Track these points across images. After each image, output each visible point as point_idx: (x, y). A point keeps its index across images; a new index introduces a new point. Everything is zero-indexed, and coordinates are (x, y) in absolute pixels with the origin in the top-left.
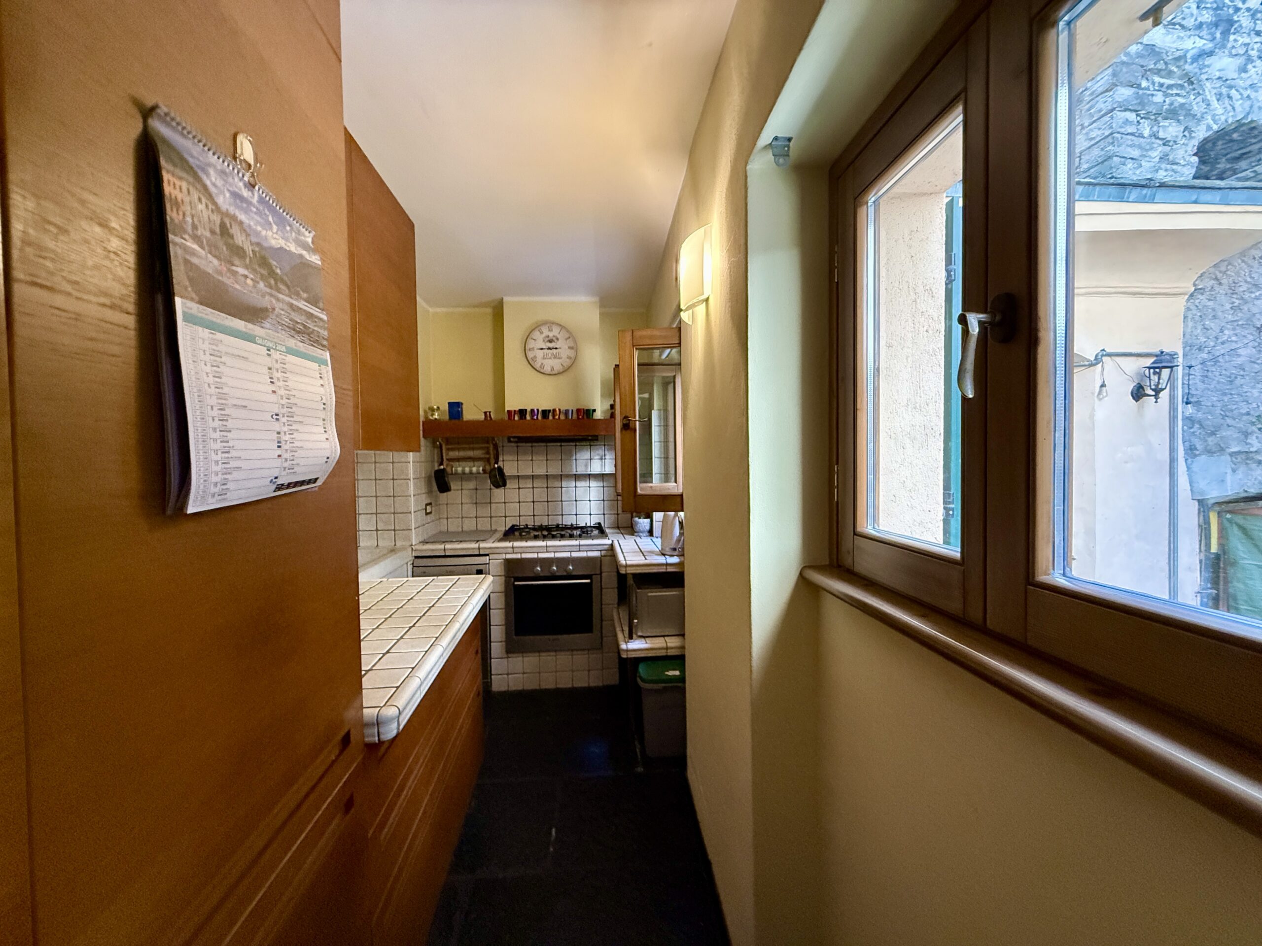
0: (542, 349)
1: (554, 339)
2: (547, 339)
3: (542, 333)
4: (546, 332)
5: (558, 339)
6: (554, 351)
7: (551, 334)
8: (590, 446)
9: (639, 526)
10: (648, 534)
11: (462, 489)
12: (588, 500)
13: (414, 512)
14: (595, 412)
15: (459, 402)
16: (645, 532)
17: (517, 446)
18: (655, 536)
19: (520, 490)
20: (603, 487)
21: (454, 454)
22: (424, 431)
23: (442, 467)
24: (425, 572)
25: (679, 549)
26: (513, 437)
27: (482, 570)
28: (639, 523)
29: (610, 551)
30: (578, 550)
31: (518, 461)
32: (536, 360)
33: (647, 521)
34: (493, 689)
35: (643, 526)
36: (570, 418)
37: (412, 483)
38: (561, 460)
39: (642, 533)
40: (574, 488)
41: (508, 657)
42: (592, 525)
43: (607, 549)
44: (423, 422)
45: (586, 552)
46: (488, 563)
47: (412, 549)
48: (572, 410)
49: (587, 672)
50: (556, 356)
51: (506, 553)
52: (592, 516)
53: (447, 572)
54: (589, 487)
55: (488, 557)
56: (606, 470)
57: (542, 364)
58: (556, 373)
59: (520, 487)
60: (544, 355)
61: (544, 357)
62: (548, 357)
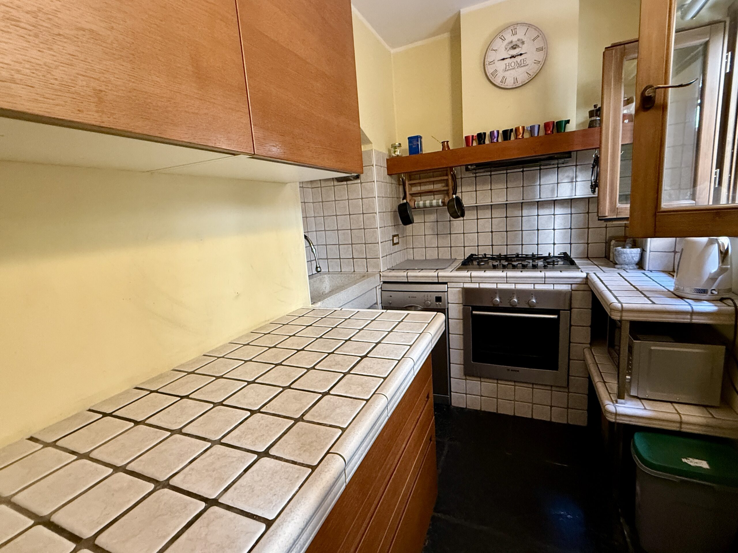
0: (504, 59)
1: (519, 43)
2: (511, 46)
3: (504, 40)
4: (509, 37)
5: (523, 43)
6: (519, 59)
7: (515, 39)
8: (558, 168)
9: (625, 256)
10: (635, 267)
11: (425, 222)
12: (553, 228)
13: (381, 243)
14: (568, 124)
15: (418, 136)
16: (632, 264)
17: (476, 177)
18: (647, 269)
19: (479, 220)
20: (571, 214)
21: (416, 189)
22: (388, 168)
23: (405, 201)
24: (391, 296)
25: (714, 292)
26: (471, 165)
27: (441, 297)
28: (624, 253)
29: (583, 285)
30: (544, 282)
31: (476, 191)
32: (497, 75)
33: (636, 251)
34: (452, 404)
35: (631, 257)
36: (536, 135)
37: (378, 216)
38: (523, 186)
39: (627, 265)
40: (537, 217)
41: (466, 379)
42: (556, 255)
43: (582, 283)
44: (387, 159)
45: (552, 285)
46: (446, 290)
47: (380, 275)
48: (539, 126)
49: (549, 407)
50: (521, 64)
51: (463, 283)
52: (555, 245)
53: (409, 297)
54: (554, 215)
55: (446, 285)
56: (576, 194)
57: (504, 77)
58: (520, 85)
59: (479, 218)
60: (506, 66)
61: (506, 68)
62: (511, 68)
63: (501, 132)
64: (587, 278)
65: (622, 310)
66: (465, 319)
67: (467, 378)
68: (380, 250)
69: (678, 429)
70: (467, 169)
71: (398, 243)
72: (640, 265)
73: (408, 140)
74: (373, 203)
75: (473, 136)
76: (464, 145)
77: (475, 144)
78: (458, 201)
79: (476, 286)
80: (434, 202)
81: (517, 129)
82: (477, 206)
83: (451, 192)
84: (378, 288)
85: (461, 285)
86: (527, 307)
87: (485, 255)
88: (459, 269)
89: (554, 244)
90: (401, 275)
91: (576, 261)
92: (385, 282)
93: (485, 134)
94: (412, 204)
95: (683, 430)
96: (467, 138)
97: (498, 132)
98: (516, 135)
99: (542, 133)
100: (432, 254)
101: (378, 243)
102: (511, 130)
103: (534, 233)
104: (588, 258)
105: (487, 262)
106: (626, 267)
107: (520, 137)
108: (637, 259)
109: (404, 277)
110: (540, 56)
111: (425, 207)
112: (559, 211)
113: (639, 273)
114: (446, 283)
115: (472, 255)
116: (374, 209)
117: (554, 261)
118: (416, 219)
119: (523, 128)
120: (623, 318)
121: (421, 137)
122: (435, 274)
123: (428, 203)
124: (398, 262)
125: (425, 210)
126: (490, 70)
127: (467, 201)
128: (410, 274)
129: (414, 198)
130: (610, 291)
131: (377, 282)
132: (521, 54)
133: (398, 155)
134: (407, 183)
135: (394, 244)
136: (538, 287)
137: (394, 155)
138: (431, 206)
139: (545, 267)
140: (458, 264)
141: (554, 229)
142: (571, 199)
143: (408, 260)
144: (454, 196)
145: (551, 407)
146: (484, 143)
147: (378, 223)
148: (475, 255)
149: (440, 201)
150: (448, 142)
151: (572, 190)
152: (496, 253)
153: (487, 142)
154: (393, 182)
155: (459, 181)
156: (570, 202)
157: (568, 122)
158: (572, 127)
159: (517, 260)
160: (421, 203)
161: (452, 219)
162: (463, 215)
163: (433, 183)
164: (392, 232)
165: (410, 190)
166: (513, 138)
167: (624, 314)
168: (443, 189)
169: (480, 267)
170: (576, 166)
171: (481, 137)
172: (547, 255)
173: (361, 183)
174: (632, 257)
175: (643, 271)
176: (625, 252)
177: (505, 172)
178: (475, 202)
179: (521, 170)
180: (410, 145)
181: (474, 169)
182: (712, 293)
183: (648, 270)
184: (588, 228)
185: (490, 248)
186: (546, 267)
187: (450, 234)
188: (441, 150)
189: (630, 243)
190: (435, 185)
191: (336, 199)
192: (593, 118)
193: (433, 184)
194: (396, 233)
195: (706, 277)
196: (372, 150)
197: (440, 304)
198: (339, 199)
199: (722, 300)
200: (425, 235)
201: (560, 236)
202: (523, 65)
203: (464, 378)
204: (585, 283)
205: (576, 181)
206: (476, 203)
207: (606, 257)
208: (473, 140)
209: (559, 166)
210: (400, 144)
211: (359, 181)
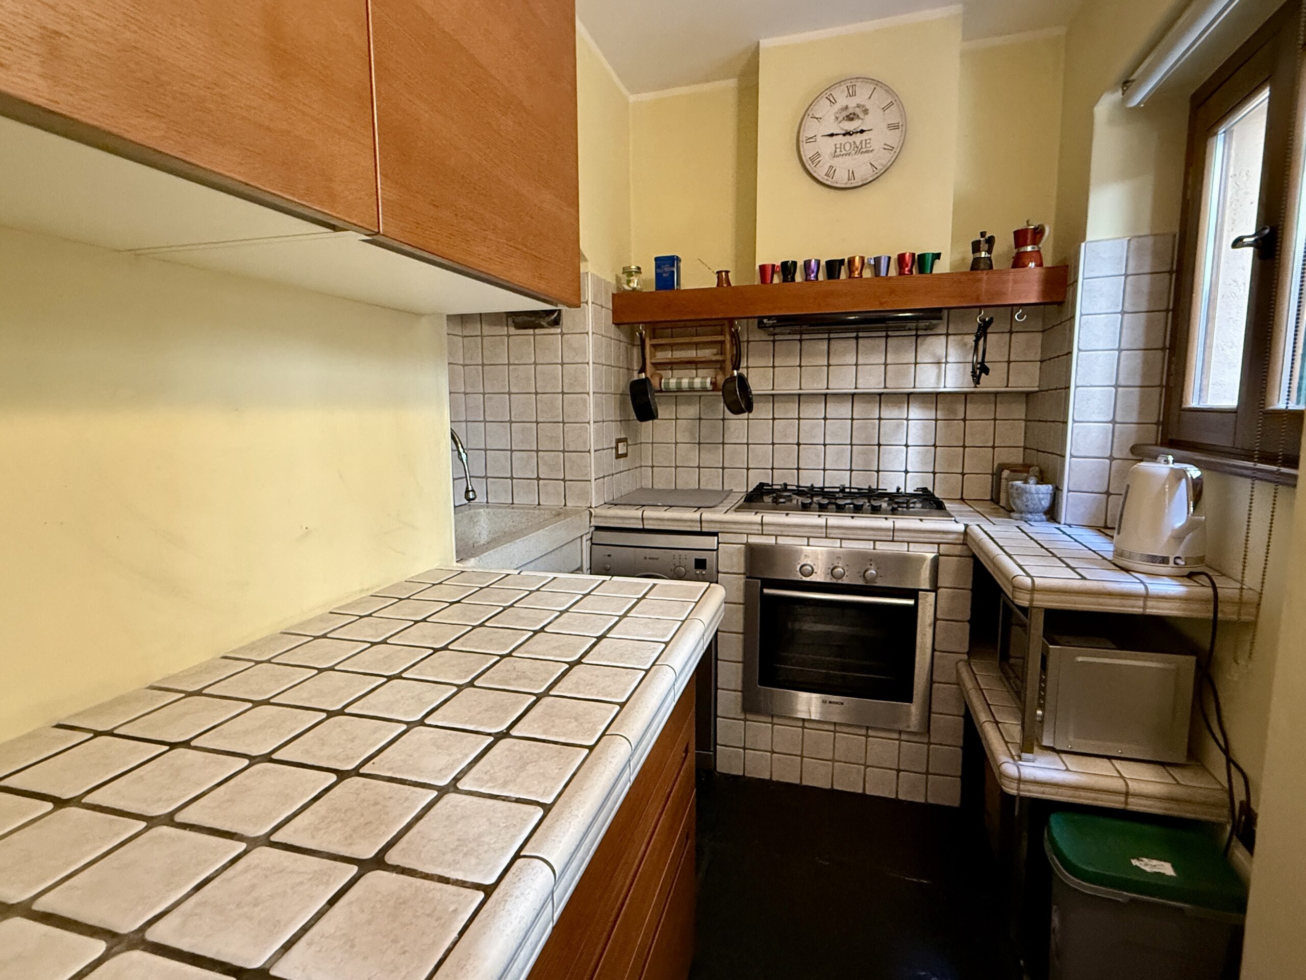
0: (832, 135)
1: (858, 111)
3: (833, 102)
4: (842, 100)
5: (866, 112)
6: (858, 138)
7: (852, 103)
8: (917, 336)
9: (1027, 498)
10: (1044, 517)
11: (677, 419)
12: (905, 443)
13: (595, 451)
14: (937, 260)
15: (674, 256)
16: (1038, 513)
17: (774, 341)
18: (1063, 522)
19: (776, 421)
20: (936, 420)
21: (664, 356)
22: (615, 312)
23: (643, 376)
24: (609, 556)
25: (1178, 561)
26: (769, 318)
27: (705, 560)
28: (1026, 493)
29: (959, 547)
30: (891, 539)
31: (774, 367)
32: (820, 161)
33: (1046, 489)
34: (718, 769)
35: (1037, 500)
36: (883, 273)
37: (591, 399)
38: (856, 365)
39: (1031, 513)
40: (877, 421)
41: (745, 720)
42: (910, 490)
43: (958, 542)
44: (613, 295)
45: (906, 544)
46: (716, 548)
47: (591, 513)
48: (889, 258)
49: (895, 772)
50: (862, 148)
51: (748, 534)
52: (909, 475)
53: (645, 558)
54: (907, 419)
55: (716, 538)
56: (947, 385)
57: (831, 167)
58: (860, 184)
59: (776, 416)
60: (836, 148)
61: (836, 152)
62: (844, 152)
63: (823, 263)
64: (965, 533)
65: (1033, 589)
66: (747, 604)
67: (749, 717)
68: (592, 466)
69: (1121, 806)
70: (761, 325)
71: (625, 455)
72: (1052, 514)
73: (654, 262)
74: (584, 373)
75: (773, 266)
76: (757, 281)
77: (776, 280)
78: (743, 382)
79: (771, 541)
80: (697, 383)
81: (851, 261)
82: (773, 395)
83: (729, 365)
84: (584, 538)
85: (744, 539)
86: (861, 582)
87: (786, 485)
88: (739, 509)
89: (906, 472)
90: (631, 515)
91: (947, 505)
92: (598, 528)
93: (795, 263)
94: (655, 382)
95: (1130, 807)
96: (763, 268)
97: (818, 262)
98: (851, 271)
99: (893, 272)
100: (689, 480)
101: (589, 452)
102: (842, 262)
103: (873, 451)
104: (962, 499)
105: (789, 499)
106: (1029, 516)
107: (856, 274)
108: (1046, 503)
109: (637, 519)
110: (893, 138)
111: (679, 390)
112: (915, 412)
113: (1051, 527)
114: (715, 534)
115: (762, 485)
116: (584, 385)
117: (907, 502)
118: (662, 412)
119: (862, 259)
120: (1035, 603)
121: (678, 259)
122: (697, 516)
123: (685, 382)
124: (624, 491)
125: (679, 395)
126: (808, 151)
127: (758, 384)
128: (649, 513)
129: (658, 372)
130: (1010, 556)
131: (584, 526)
132: (862, 131)
133: (634, 289)
134: (648, 343)
135: (618, 456)
136: (882, 547)
137: (626, 287)
138: (692, 389)
139: (894, 511)
140: (738, 498)
141: (907, 446)
142: (938, 394)
143: (642, 489)
144: (735, 372)
145: (899, 771)
146: (793, 280)
147: (591, 413)
148: (768, 485)
149: (709, 380)
150: (727, 272)
151: (939, 376)
152: (805, 483)
153: (799, 278)
154: (622, 338)
155: (744, 346)
156: (934, 398)
157: (937, 256)
158: (942, 267)
159: (844, 498)
160: (673, 382)
161: (728, 414)
162: (749, 409)
163: (697, 345)
164: (614, 431)
165: (653, 356)
166: (843, 276)
167: (1037, 596)
168: (714, 358)
169: (776, 506)
170: (947, 335)
171: (788, 269)
172: (894, 491)
173: (562, 334)
174: (1040, 500)
175: (1057, 526)
176: (1027, 490)
177: (826, 336)
178: (771, 388)
179: (854, 335)
180: (659, 271)
181: (773, 326)
182: (1175, 563)
183: (1065, 524)
184: (964, 447)
185: (793, 475)
186: (896, 512)
187: (723, 443)
188: (715, 286)
189: (1036, 476)
190: (699, 351)
191: (511, 362)
192: (977, 255)
193: (696, 349)
194: (623, 436)
195: (1167, 534)
196: (587, 273)
197: (704, 572)
198: (516, 362)
199: (1190, 576)
200: (676, 443)
201: (916, 459)
202: (864, 150)
203: (742, 717)
204: (961, 542)
205: (946, 363)
206: (773, 390)
207: (992, 500)
208: (773, 272)
209: (919, 333)
210: (639, 268)
211: (559, 330)
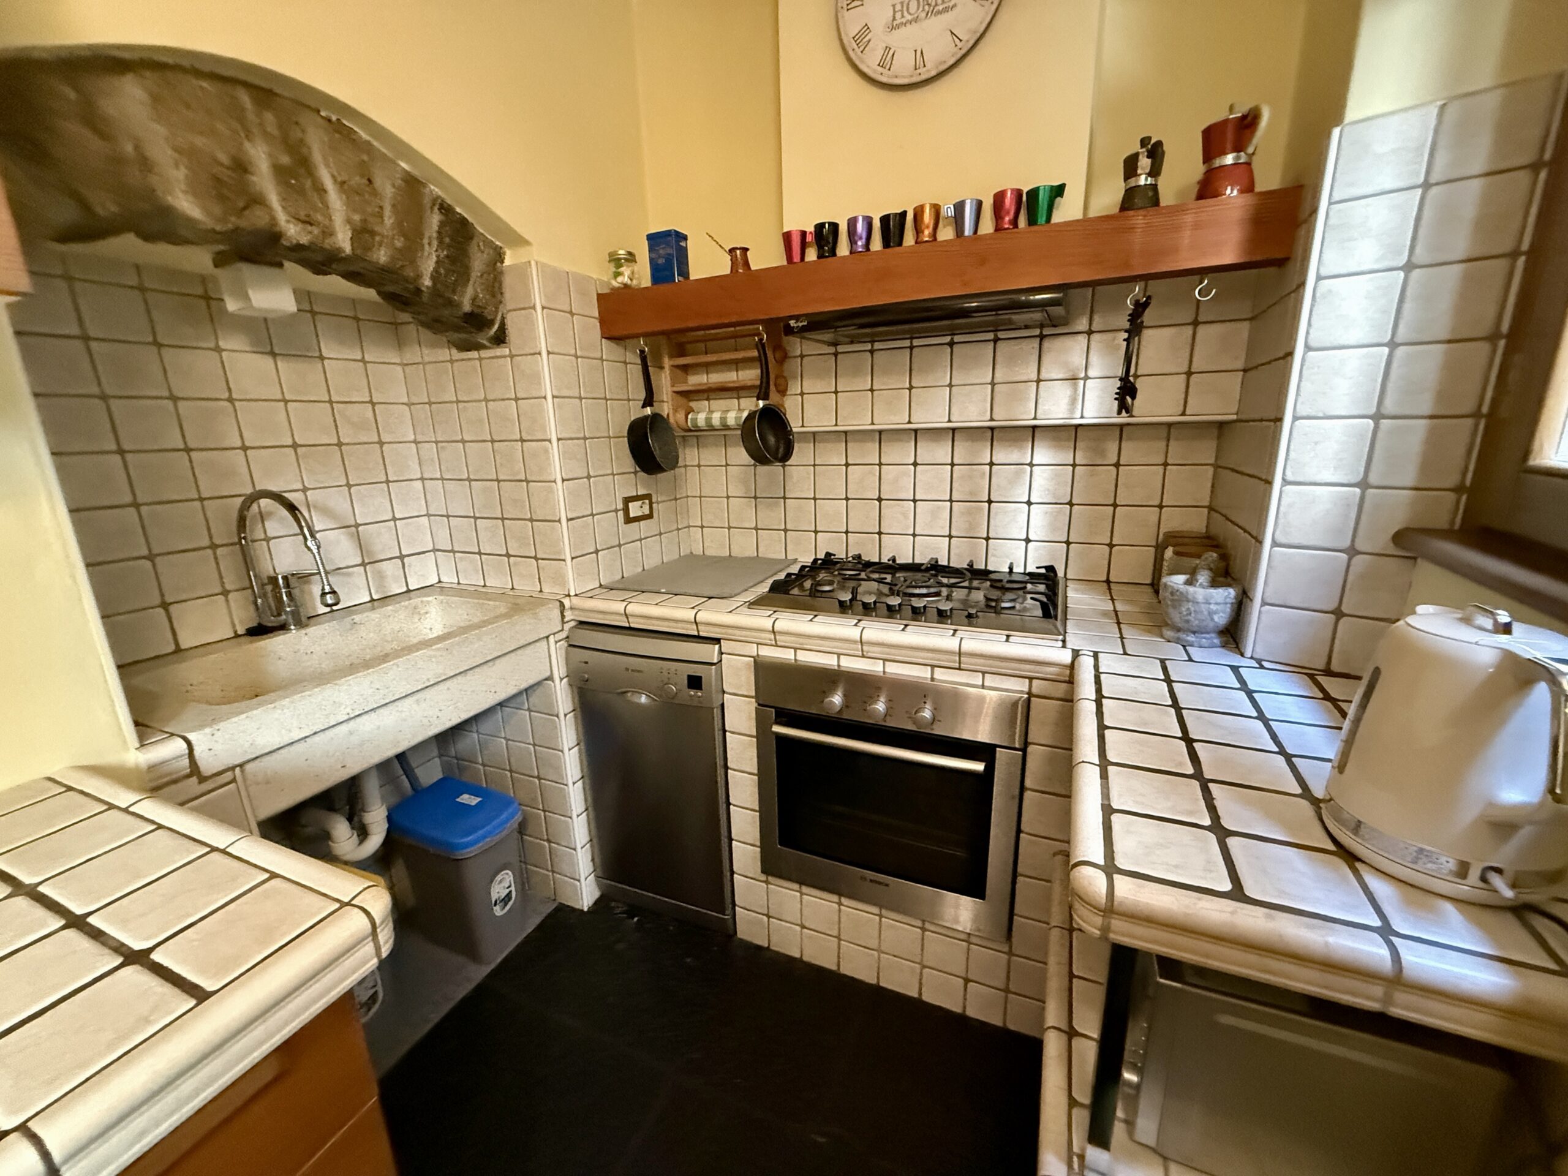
8: (1042, 337)
9: (1188, 609)
10: (1217, 641)
11: (727, 465)
12: (1026, 499)
13: (569, 520)
14: (1059, 199)
16: (1208, 633)
17: (836, 354)
18: (1248, 654)
20: (1074, 465)
22: (603, 321)
24: (586, 663)
25: (1497, 881)
26: (797, 318)
27: (700, 678)
28: (1188, 601)
29: (1064, 685)
31: (836, 392)
32: (869, 41)
33: (1225, 595)
34: (740, 935)
35: (1206, 613)
36: (968, 230)
37: (554, 448)
38: (950, 386)
39: (1194, 633)
40: (988, 467)
41: (767, 882)
44: (599, 295)
46: (715, 661)
48: (979, 204)
49: (961, 981)
51: (758, 644)
53: (627, 669)
54: (1031, 465)
55: (717, 647)
56: (1085, 415)
57: (888, 48)
58: (933, 73)
60: (895, 12)
61: (894, 19)
62: (910, 17)
64: (1070, 666)
65: (1106, 907)
66: (760, 738)
67: (770, 879)
68: (567, 538)
70: (790, 330)
71: (648, 517)
72: (1231, 637)
73: (646, 243)
74: (541, 412)
75: (804, 234)
76: (780, 259)
77: (808, 257)
78: (779, 416)
79: (788, 656)
80: (731, 417)
81: (918, 214)
84: (554, 639)
85: (752, 650)
86: (907, 728)
89: (1028, 540)
90: (612, 608)
92: (580, 624)
93: (834, 227)
94: (675, 419)
96: (788, 237)
97: (869, 221)
98: (918, 231)
99: (987, 226)
100: (745, 545)
101: (556, 520)
102: (904, 216)
103: (982, 509)
104: (1104, 580)
106: (1191, 638)
107: (927, 237)
108: (1222, 618)
109: (620, 612)
111: (712, 428)
112: (1043, 454)
114: (718, 641)
115: (827, 556)
116: (544, 428)
119: (936, 208)
121: (683, 235)
122: (690, 614)
123: (716, 418)
124: (650, 564)
126: (851, 25)
128: (633, 607)
129: (683, 403)
130: (1105, 768)
131: (552, 623)
133: (626, 286)
134: (667, 363)
135: (629, 520)
136: (944, 677)
137: (615, 283)
139: (972, 618)
140: (764, 586)
141: (1029, 503)
142: (1077, 427)
143: (689, 557)
144: (761, 404)
145: (967, 981)
146: (833, 253)
147: (556, 468)
150: (743, 249)
151: (1073, 401)
153: (843, 249)
154: (626, 356)
155: (790, 364)
156: (1073, 434)
157: (1058, 191)
158: (1068, 210)
160: (702, 418)
164: (619, 488)
166: (907, 240)
167: (1119, 924)
170: (1090, 333)
171: (825, 236)
173: (512, 356)
174: (1211, 613)
175: (1235, 660)
176: (1190, 597)
177: (907, 343)
178: (834, 423)
179: (948, 339)
180: (654, 256)
182: (1484, 879)
183: (1252, 658)
184: (1115, 505)
185: (873, 540)
187: (784, 498)
189: (1211, 569)
190: (740, 373)
192: (1132, 182)
193: (737, 371)
194: (641, 492)
195: (1468, 813)
196: (529, 262)
197: (700, 694)
200: (728, 497)
203: (763, 878)
204: (1067, 679)
205: (1086, 378)
206: (836, 425)
207: (1152, 585)
208: (804, 245)
209: (1046, 332)
210: (630, 253)
211: (506, 351)
